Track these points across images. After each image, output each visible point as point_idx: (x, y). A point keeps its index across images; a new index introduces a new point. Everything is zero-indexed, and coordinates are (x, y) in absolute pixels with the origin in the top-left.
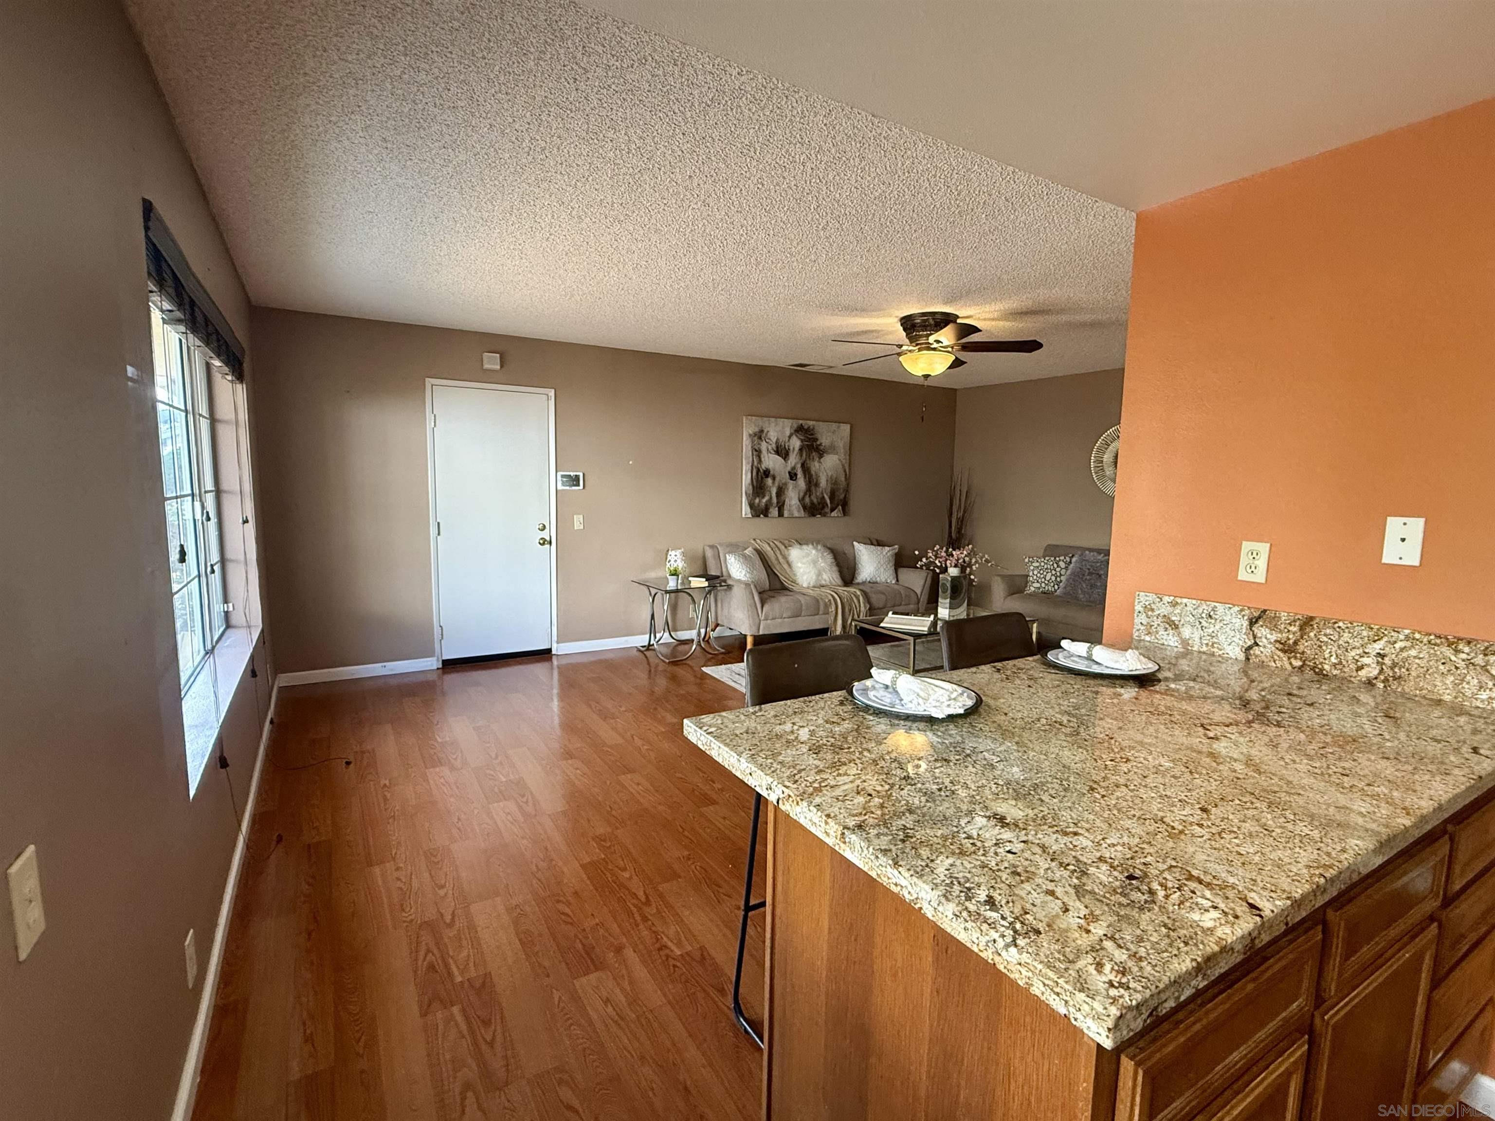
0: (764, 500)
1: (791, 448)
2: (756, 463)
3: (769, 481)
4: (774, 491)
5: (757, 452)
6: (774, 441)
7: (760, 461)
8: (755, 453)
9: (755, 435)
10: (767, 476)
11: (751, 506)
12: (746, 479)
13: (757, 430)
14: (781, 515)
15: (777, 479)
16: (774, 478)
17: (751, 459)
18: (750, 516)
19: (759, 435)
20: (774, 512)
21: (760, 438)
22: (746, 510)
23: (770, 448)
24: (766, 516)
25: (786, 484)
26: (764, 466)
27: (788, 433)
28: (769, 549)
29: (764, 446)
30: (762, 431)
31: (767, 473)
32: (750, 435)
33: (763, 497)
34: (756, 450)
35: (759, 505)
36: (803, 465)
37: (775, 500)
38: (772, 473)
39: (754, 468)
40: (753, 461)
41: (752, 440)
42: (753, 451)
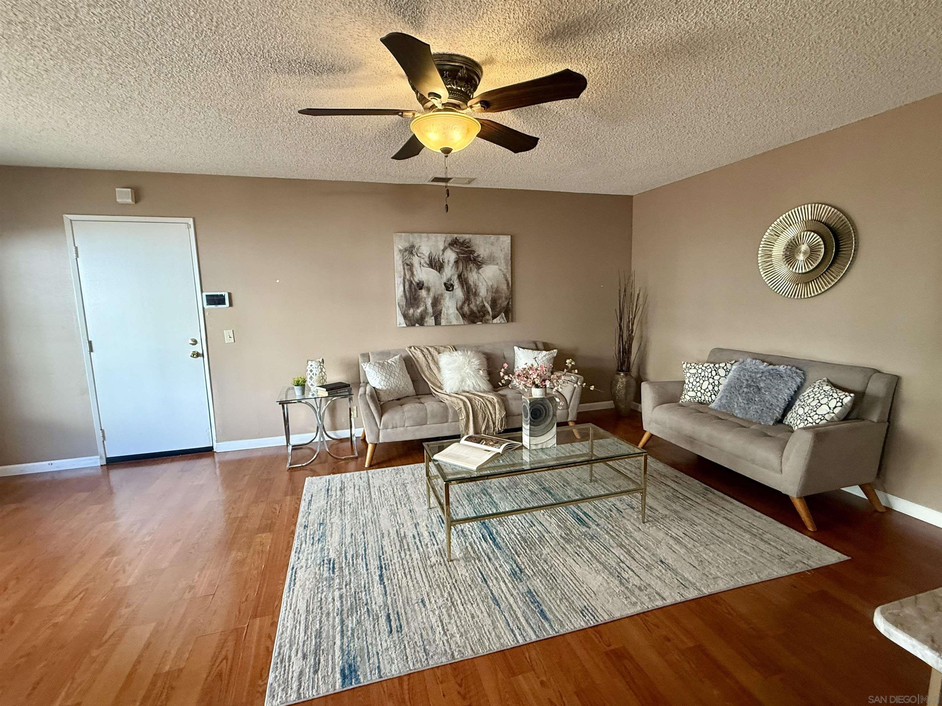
0: (419, 311)
1: (446, 261)
2: (408, 277)
3: (423, 293)
4: (429, 302)
5: (410, 266)
6: (427, 254)
7: (412, 274)
8: (406, 267)
9: (406, 250)
10: (421, 289)
11: (405, 316)
12: (399, 291)
13: (407, 245)
14: (437, 323)
15: (433, 290)
16: (428, 290)
17: (402, 273)
19: (411, 250)
20: (430, 321)
21: (411, 253)
22: (401, 320)
23: (422, 261)
24: (422, 324)
25: (442, 295)
26: (416, 280)
27: (442, 248)
28: (421, 356)
29: (415, 260)
30: (413, 247)
31: (420, 286)
32: (400, 251)
33: (418, 308)
34: (407, 265)
35: (413, 315)
36: (460, 277)
37: (430, 310)
38: (425, 285)
39: (406, 280)
40: (405, 274)
41: (403, 255)
42: (403, 265)
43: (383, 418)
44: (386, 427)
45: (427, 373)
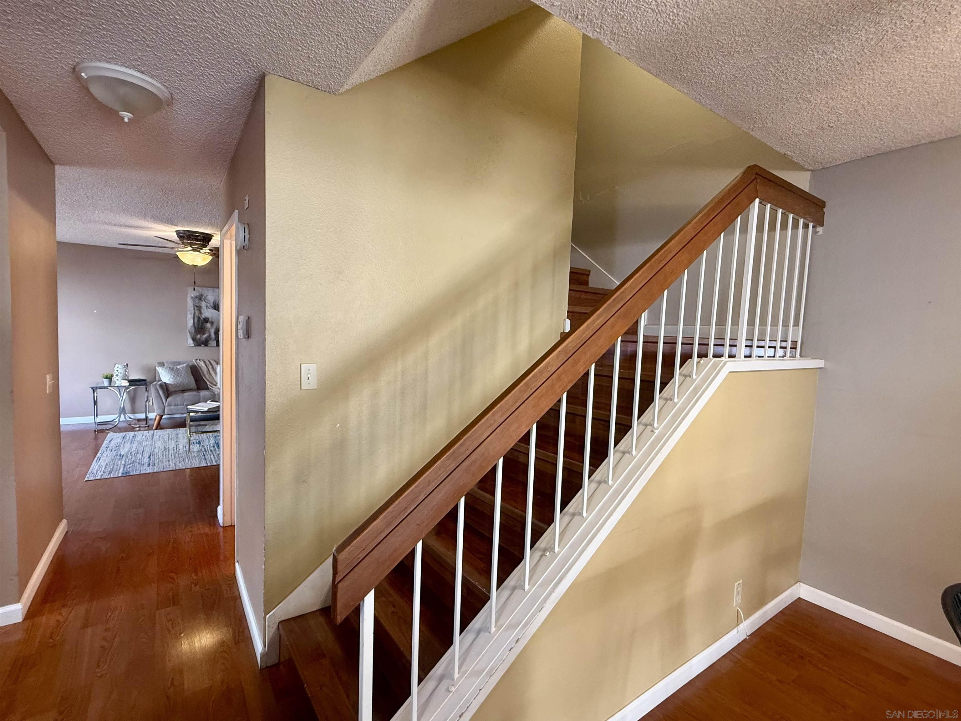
0: (205, 336)
2: (197, 314)
3: (208, 325)
4: (212, 331)
5: (199, 308)
6: (212, 301)
7: (200, 313)
8: (196, 308)
9: (196, 297)
10: (207, 322)
11: (194, 339)
12: (190, 323)
13: (197, 294)
14: (218, 345)
15: (216, 324)
16: (212, 323)
17: (193, 312)
18: (193, 345)
19: (200, 298)
20: (213, 343)
21: (200, 299)
22: (190, 342)
23: (208, 305)
24: (206, 345)
26: (204, 316)
28: (203, 365)
29: (203, 304)
30: (202, 295)
31: (206, 320)
32: (192, 297)
33: (204, 334)
34: (197, 307)
35: (200, 339)
37: (213, 336)
38: (210, 320)
39: (195, 317)
40: (195, 313)
41: (194, 301)
42: (194, 307)
43: (168, 400)
44: (170, 405)
45: (207, 376)
